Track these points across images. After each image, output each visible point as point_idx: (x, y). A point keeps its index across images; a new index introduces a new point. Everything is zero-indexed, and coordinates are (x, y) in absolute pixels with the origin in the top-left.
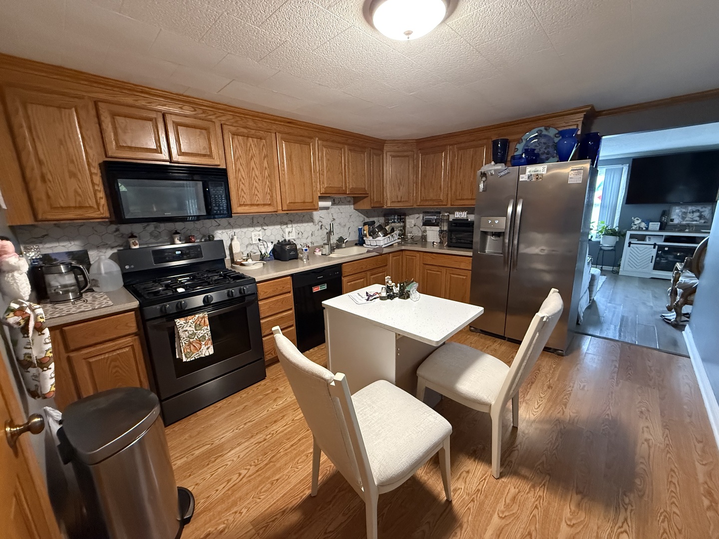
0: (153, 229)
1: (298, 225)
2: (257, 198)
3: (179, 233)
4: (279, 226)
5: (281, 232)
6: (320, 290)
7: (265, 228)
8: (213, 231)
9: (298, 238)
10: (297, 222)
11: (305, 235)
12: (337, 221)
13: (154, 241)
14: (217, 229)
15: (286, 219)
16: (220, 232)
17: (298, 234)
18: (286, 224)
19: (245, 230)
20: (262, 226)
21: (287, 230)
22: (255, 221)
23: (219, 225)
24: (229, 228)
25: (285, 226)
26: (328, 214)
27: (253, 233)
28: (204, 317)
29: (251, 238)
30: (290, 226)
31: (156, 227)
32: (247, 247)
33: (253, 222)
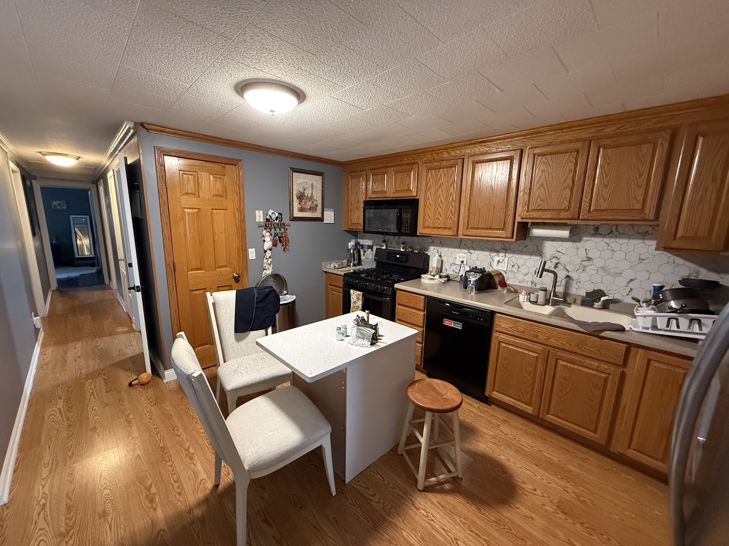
0: (397, 239)
1: (515, 255)
2: (439, 222)
3: (405, 244)
4: (488, 253)
5: (489, 259)
6: (452, 326)
7: (471, 251)
8: (428, 247)
9: (511, 271)
10: (514, 252)
11: (524, 270)
12: (598, 263)
13: (396, 246)
14: (431, 245)
15: (498, 247)
16: (432, 248)
17: (513, 266)
18: (498, 252)
19: (452, 250)
20: (469, 249)
21: (497, 258)
22: (463, 243)
23: (433, 242)
24: (439, 246)
25: (495, 254)
26: (578, 249)
27: (458, 255)
28: (360, 295)
29: (456, 258)
30: (502, 254)
31: (399, 238)
32: (451, 265)
33: (460, 244)
